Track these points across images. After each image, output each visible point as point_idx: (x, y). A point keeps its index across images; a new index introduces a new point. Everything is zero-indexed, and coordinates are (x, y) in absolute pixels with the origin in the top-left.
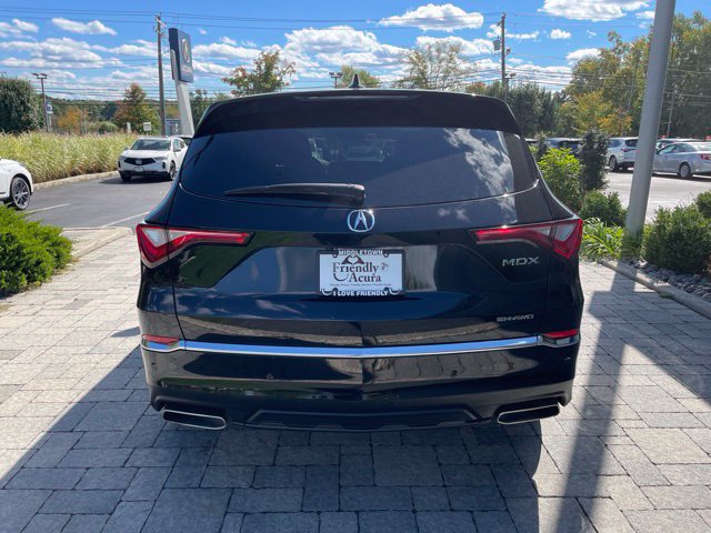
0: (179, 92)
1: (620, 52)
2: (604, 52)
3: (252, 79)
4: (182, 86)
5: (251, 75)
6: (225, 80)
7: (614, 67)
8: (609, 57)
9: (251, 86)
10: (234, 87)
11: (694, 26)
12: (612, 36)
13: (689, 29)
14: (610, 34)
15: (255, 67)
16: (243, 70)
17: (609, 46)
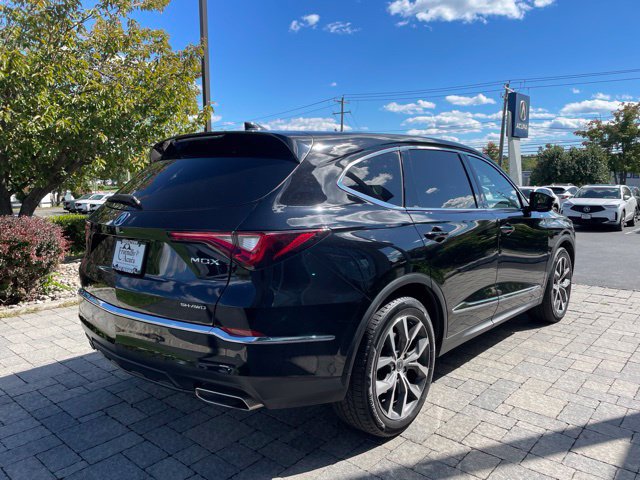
0: (511, 147)
3: (607, 129)
4: (515, 141)
5: (608, 126)
6: (577, 133)
9: (606, 136)
10: (586, 139)
15: (614, 119)
16: (598, 122)
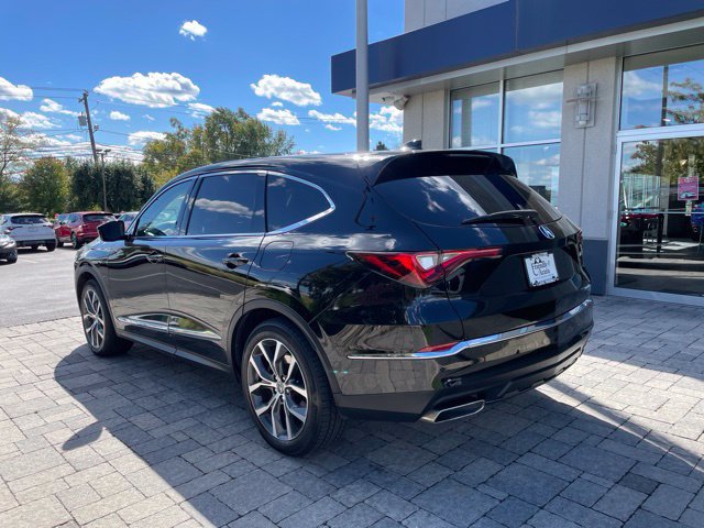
1: (183, 137)
2: (169, 136)
7: (180, 151)
8: (174, 139)
11: (241, 119)
12: (174, 122)
13: (237, 122)
14: (171, 120)
17: (174, 130)
